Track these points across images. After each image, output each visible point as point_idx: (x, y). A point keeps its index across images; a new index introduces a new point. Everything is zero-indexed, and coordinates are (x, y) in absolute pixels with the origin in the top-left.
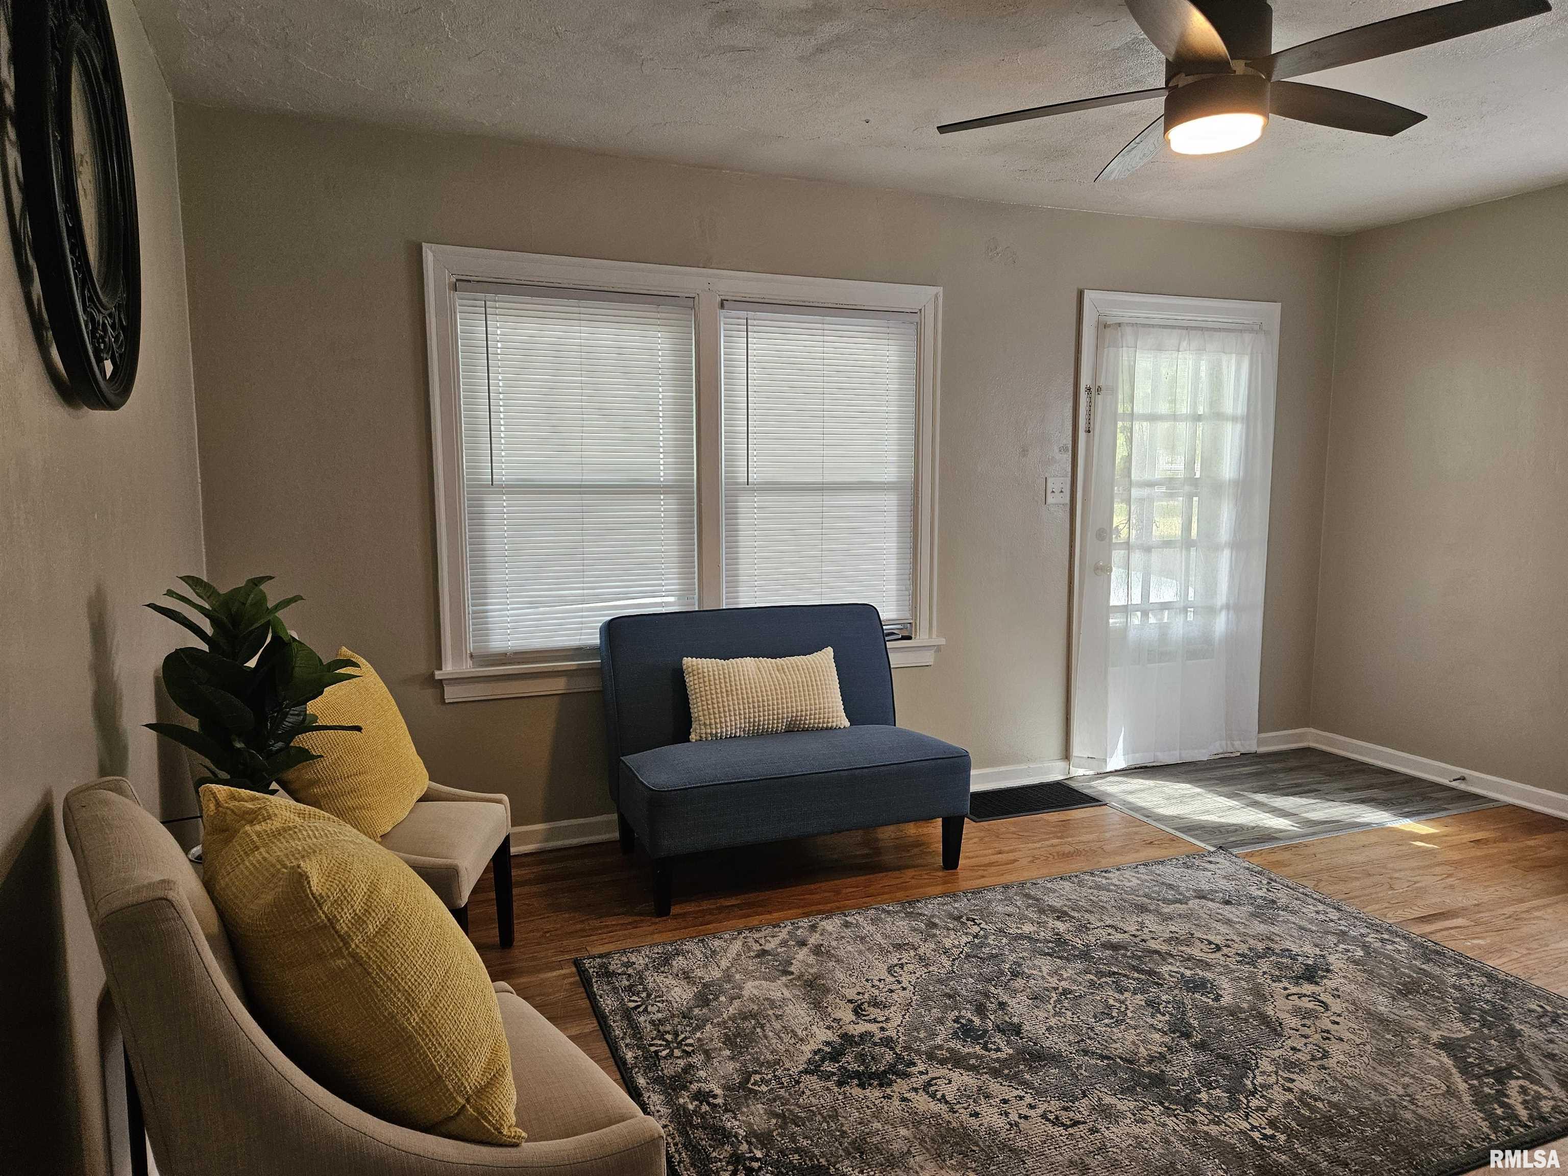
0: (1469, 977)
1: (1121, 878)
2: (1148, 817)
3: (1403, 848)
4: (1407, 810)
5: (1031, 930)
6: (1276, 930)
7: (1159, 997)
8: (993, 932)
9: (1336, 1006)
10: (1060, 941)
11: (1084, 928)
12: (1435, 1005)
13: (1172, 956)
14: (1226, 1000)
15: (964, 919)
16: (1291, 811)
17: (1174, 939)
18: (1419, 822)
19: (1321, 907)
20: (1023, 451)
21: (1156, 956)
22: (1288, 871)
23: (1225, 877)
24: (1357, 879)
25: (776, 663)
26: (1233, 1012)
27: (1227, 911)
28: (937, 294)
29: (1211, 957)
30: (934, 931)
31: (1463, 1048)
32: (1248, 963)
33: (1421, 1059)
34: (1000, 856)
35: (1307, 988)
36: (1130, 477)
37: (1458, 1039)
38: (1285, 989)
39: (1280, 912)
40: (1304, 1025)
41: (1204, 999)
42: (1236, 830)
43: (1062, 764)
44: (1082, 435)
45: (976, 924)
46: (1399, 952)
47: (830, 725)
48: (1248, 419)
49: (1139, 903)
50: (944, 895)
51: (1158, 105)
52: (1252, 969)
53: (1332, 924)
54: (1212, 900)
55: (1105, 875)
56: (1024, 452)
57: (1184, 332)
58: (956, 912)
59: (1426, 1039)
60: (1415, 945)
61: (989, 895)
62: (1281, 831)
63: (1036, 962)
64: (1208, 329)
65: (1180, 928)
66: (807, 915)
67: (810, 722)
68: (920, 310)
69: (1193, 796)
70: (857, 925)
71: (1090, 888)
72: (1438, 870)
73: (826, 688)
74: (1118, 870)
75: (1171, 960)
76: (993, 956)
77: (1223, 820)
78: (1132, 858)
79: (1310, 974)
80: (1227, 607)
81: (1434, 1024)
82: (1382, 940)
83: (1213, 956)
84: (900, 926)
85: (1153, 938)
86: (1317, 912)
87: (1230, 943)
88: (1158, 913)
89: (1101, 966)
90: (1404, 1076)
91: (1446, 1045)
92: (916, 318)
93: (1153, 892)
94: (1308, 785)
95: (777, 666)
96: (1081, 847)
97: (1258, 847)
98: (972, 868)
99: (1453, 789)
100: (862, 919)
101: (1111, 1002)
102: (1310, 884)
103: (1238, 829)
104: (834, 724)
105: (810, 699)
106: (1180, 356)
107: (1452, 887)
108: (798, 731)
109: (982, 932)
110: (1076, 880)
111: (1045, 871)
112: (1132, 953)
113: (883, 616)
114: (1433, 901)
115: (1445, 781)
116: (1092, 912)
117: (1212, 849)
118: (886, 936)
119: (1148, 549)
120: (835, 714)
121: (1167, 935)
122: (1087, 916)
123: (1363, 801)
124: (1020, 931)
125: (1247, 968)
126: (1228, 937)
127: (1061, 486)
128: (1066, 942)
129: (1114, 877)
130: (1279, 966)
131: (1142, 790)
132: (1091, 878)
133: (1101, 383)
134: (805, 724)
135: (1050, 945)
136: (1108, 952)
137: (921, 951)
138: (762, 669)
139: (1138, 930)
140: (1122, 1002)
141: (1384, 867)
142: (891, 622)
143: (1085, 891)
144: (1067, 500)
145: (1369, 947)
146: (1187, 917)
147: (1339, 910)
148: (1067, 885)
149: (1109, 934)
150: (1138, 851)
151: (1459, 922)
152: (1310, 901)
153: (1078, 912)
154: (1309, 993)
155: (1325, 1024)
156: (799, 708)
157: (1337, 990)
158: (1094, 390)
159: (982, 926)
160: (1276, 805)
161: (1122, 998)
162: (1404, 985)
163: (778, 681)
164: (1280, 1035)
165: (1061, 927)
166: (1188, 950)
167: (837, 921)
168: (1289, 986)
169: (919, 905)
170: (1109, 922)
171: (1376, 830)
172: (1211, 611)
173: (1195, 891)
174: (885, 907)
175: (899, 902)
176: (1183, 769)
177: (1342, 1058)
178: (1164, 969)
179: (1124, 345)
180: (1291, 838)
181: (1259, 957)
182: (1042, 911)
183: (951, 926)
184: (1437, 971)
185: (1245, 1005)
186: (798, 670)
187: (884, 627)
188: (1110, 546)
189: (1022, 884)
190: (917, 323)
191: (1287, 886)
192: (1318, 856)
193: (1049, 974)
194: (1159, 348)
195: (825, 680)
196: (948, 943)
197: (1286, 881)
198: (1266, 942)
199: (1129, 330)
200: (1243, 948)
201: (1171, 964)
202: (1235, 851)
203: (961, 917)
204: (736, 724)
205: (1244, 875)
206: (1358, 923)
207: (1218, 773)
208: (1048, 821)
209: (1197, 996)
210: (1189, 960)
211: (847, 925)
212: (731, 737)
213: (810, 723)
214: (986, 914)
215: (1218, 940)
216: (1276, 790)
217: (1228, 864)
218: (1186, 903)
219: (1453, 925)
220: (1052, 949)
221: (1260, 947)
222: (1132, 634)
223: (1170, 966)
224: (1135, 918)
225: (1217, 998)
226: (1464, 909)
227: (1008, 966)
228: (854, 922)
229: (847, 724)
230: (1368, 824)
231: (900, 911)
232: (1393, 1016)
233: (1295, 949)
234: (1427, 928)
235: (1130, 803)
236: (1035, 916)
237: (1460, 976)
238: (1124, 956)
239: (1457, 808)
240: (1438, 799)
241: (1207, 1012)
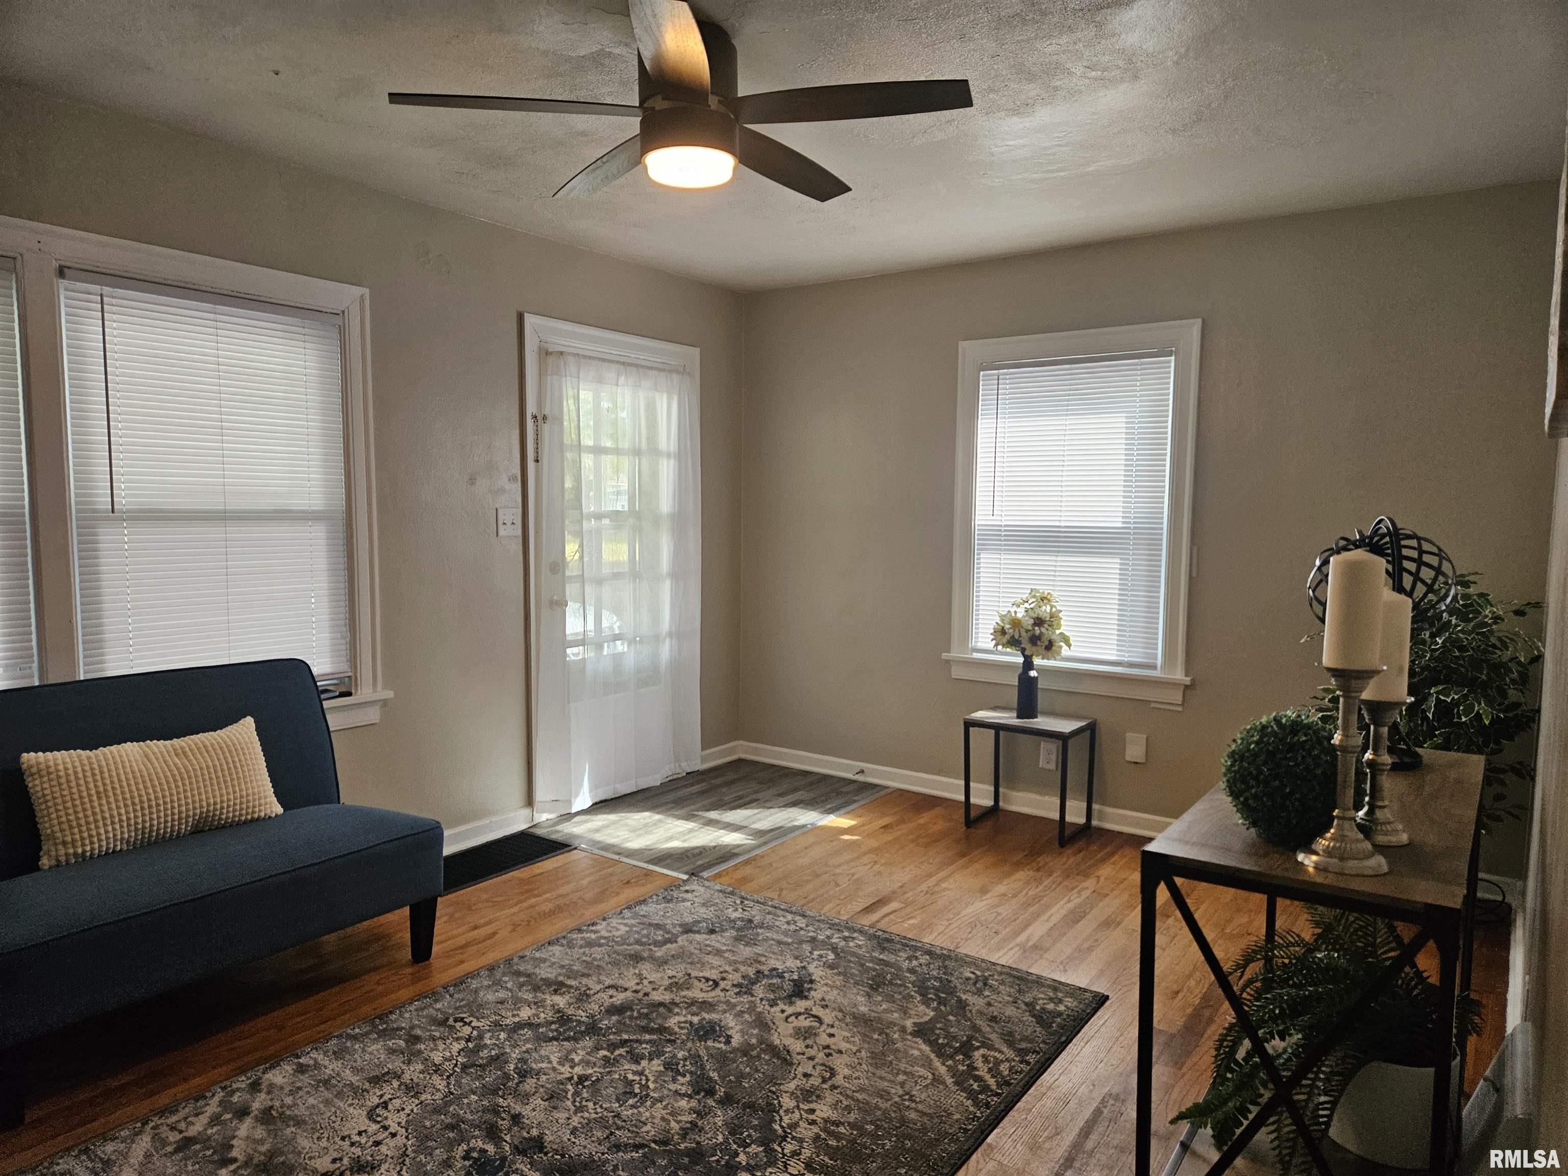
0: (917, 958)
1: (609, 928)
2: (619, 854)
3: (835, 843)
4: (829, 806)
5: (529, 1014)
6: (759, 950)
7: (675, 1056)
8: (488, 1028)
9: (828, 1016)
10: (563, 1019)
11: (584, 997)
12: (900, 993)
13: (676, 1005)
14: (736, 1040)
15: (451, 1022)
16: (742, 824)
17: (675, 986)
18: (840, 816)
19: (790, 917)
20: (471, 479)
21: (661, 1010)
22: (754, 885)
23: (704, 905)
24: (808, 881)
25: (172, 746)
26: (745, 1050)
27: (715, 941)
28: (362, 296)
29: (710, 996)
30: (418, 1046)
31: (932, 1030)
32: (746, 993)
33: (906, 1052)
34: (476, 931)
35: (801, 1005)
36: (581, 509)
37: (926, 1023)
38: (783, 1011)
39: (759, 930)
40: (807, 1047)
41: (717, 1045)
42: (701, 853)
43: (527, 812)
44: (531, 465)
45: (465, 1024)
46: (859, 946)
47: (256, 816)
48: (680, 456)
49: (633, 952)
50: (421, 996)
51: (633, 125)
52: (750, 998)
53: (802, 932)
54: (699, 932)
55: (594, 928)
56: (472, 481)
57: (622, 367)
58: (440, 1016)
59: (903, 1030)
60: (872, 937)
61: (474, 984)
62: (738, 846)
63: (543, 1052)
64: (643, 367)
65: (675, 971)
66: (243, 1071)
67: (228, 815)
68: (343, 312)
69: (655, 824)
70: (317, 1066)
71: (581, 947)
72: (866, 859)
73: (249, 770)
74: (604, 919)
75: (677, 1010)
76: (493, 1060)
77: (686, 845)
78: (613, 903)
79: (799, 990)
80: (670, 634)
81: (905, 1013)
82: (845, 939)
83: (713, 994)
84: (376, 1050)
85: (654, 989)
86: (788, 923)
87: (724, 975)
88: (652, 958)
89: (611, 1037)
90: (898, 1074)
91: (921, 1031)
92: (338, 321)
93: (644, 936)
94: (747, 796)
95: (175, 750)
96: (561, 901)
97: (723, 867)
98: (448, 954)
99: (855, 781)
100: (322, 1056)
101: (630, 1076)
102: (775, 895)
103: (700, 852)
104: (262, 814)
105: (227, 788)
106: (619, 391)
107: (879, 873)
108: (209, 830)
109: (475, 1033)
110: (564, 942)
111: (530, 939)
112: (639, 1012)
113: (315, 671)
114: (870, 890)
115: (850, 776)
116: (588, 975)
117: (685, 877)
118: (356, 1070)
119: (599, 582)
120: (263, 801)
121: (667, 982)
122: (585, 981)
123: (794, 804)
124: (517, 1019)
125: (745, 999)
126: (722, 970)
127: (513, 517)
128: (569, 1020)
129: (601, 927)
130: (772, 988)
131: (607, 826)
132: (580, 935)
133: (547, 412)
134: (220, 819)
135: (553, 1027)
136: (615, 1018)
137: (406, 1077)
138: (152, 757)
139: (638, 984)
140: (641, 1073)
141: (826, 865)
142: (325, 677)
143: (577, 952)
144: (519, 532)
145: (836, 948)
146: (680, 956)
147: (804, 916)
148: (556, 949)
149: (611, 997)
150: (618, 894)
151: (894, 905)
152: (780, 912)
153: (575, 979)
154: (803, 1010)
155: (823, 1039)
156: (212, 801)
157: (823, 999)
158: (541, 419)
159: (473, 1024)
160: (727, 820)
161: (640, 1068)
162: (873, 980)
163: (178, 769)
164: (791, 1064)
165: (561, 1001)
166: (689, 993)
167: (288, 1068)
168: (785, 1008)
169: (393, 1017)
170: (608, 982)
171: (812, 830)
172: (657, 638)
173: (681, 925)
174: (349, 1031)
175: (365, 1020)
176: (640, 797)
177: (847, 1072)
178: (672, 1022)
179: (568, 374)
180: (749, 851)
181: (753, 983)
182: (536, 989)
183: (437, 1034)
184: (891, 958)
185: (754, 1041)
186: (207, 751)
187: (318, 684)
188: (563, 582)
189: (509, 961)
190: (340, 326)
191: (758, 902)
192: (774, 865)
193: (560, 1063)
194: (600, 380)
195: (246, 759)
196: (437, 1057)
197: (756, 897)
198: (755, 965)
199: (571, 359)
200: (736, 978)
201: (678, 1014)
202: (705, 874)
203: (447, 1019)
204: (115, 835)
205: (718, 898)
206: (822, 926)
207: (671, 796)
208: (520, 879)
209: (710, 1043)
210: (692, 1004)
211: (301, 1069)
212: (107, 853)
213: (227, 818)
214: (476, 1008)
215: (714, 975)
216: (723, 806)
217: (702, 889)
218: (676, 942)
219: (890, 911)
220: (556, 1030)
221: (751, 972)
222: (589, 667)
223: (677, 1017)
224: (632, 971)
225: (728, 1041)
226: (894, 892)
227: (512, 1067)
228: (312, 1062)
229: (279, 810)
230: (804, 826)
231: (370, 1032)
232: (873, 1014)
233: (781, 967)
234: (874, 917)
235: (599, 842)
236: (529, 996)
237: (910, 959)
238: (631, 1018)
239: (863, 798)
240: (847, 793)
241: (722, 1059)
